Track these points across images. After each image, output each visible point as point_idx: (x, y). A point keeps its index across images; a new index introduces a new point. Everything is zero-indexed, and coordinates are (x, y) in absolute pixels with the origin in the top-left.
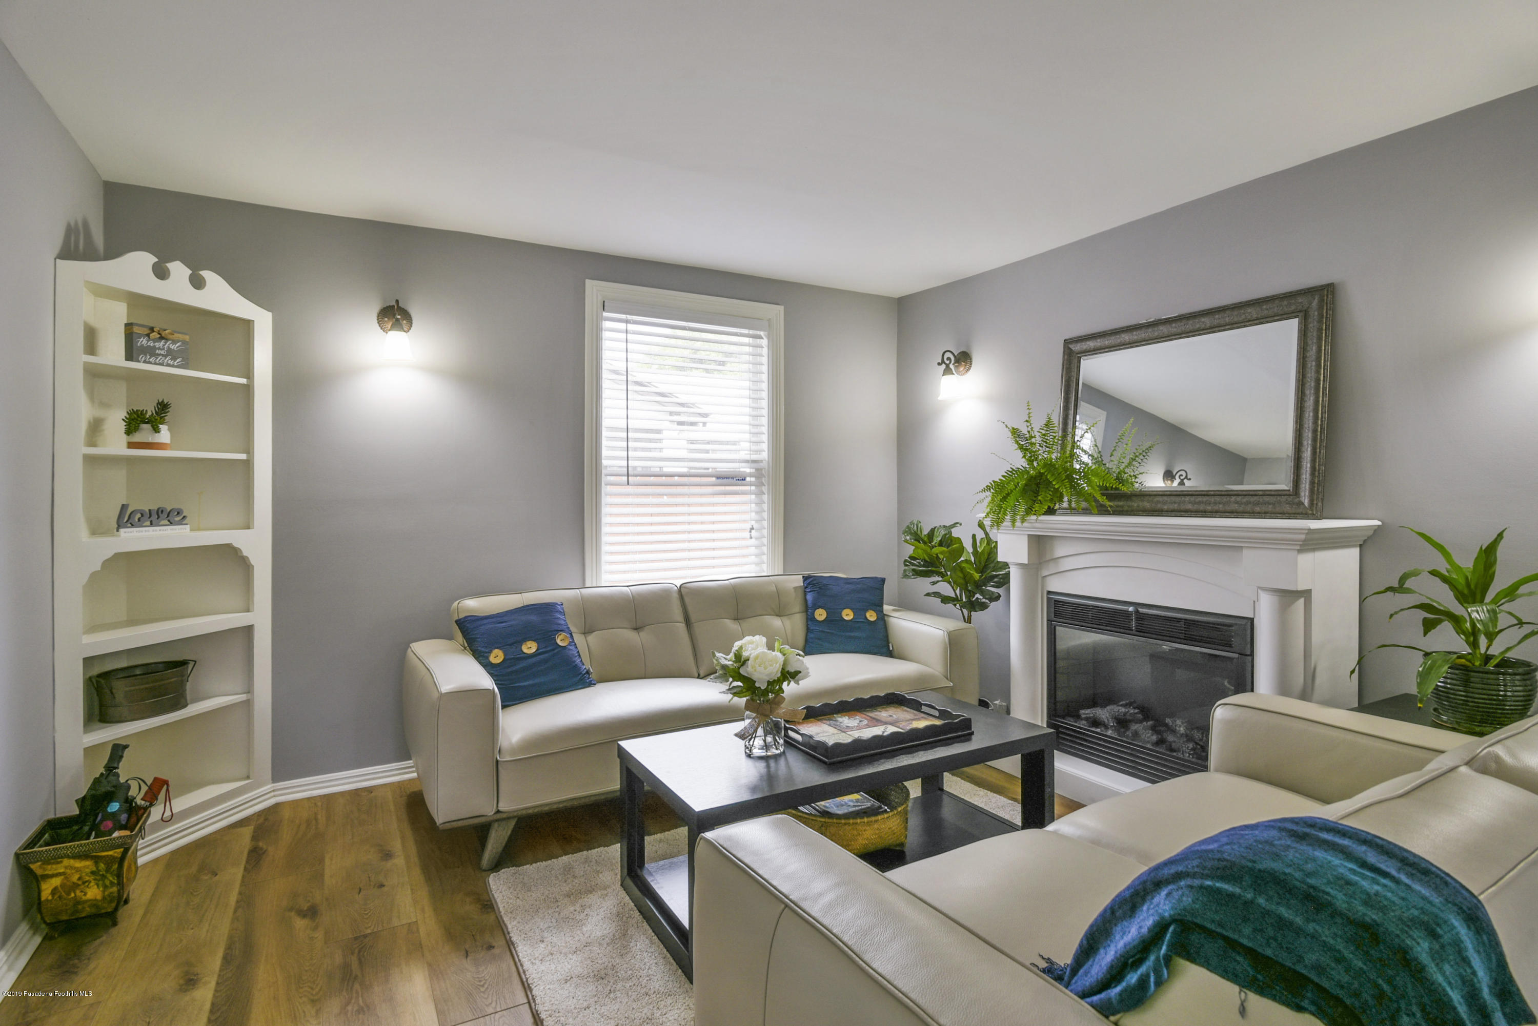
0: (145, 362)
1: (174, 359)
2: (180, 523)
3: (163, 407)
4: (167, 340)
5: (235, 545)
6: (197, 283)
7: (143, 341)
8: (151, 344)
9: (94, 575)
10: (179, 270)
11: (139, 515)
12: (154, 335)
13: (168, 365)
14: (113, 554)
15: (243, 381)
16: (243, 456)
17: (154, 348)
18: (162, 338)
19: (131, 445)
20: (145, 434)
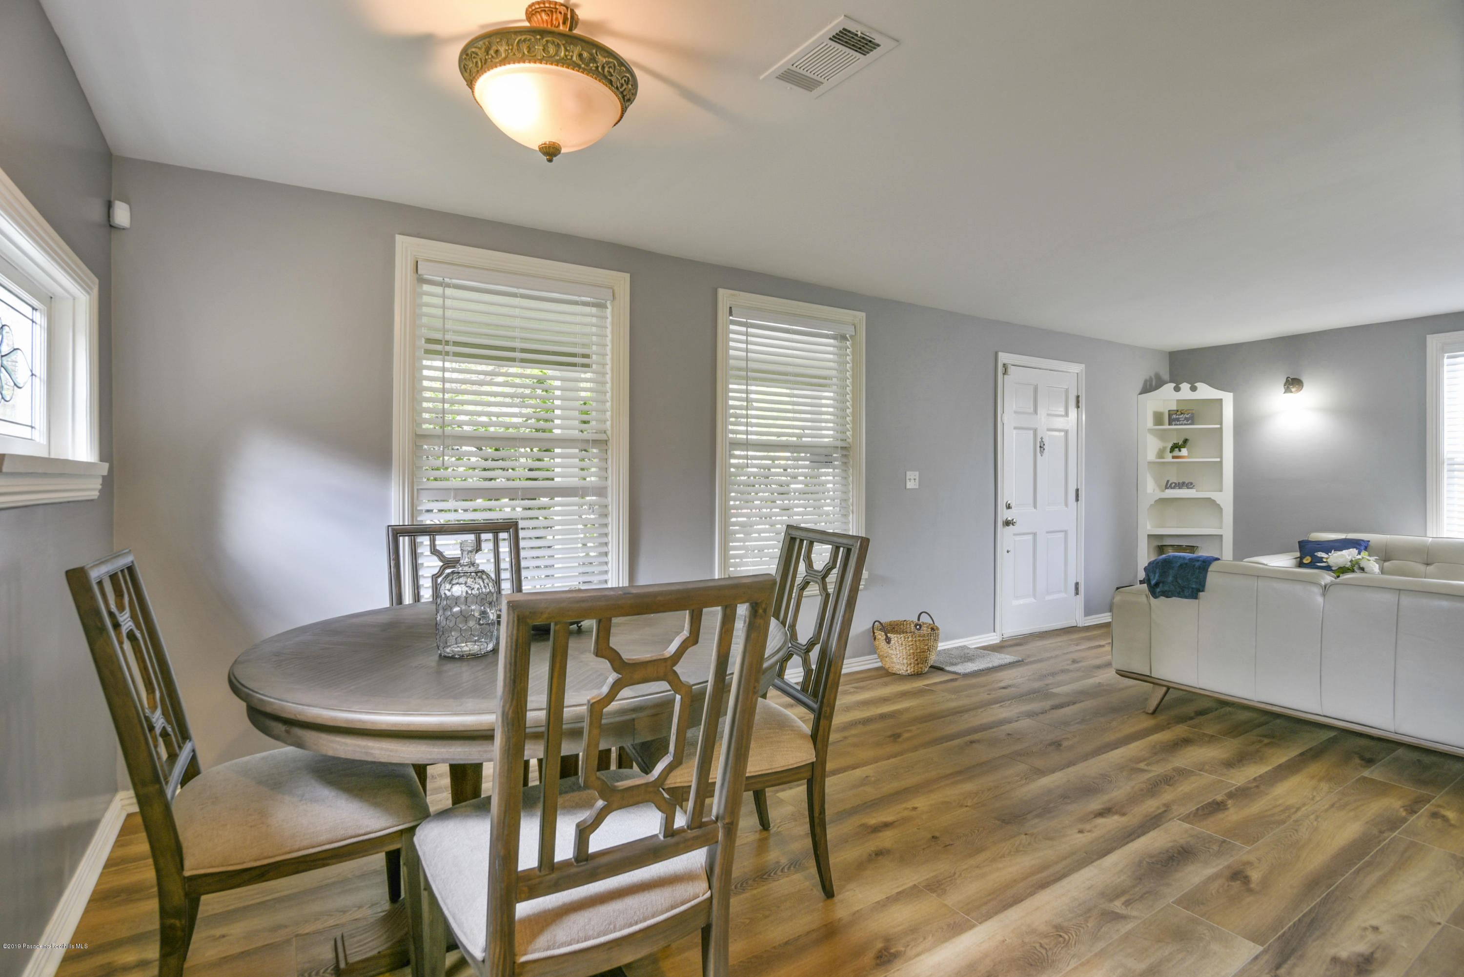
0: (1175, 425)
1: (1187, 421)
2: (1191, 488)
3: (1186, 441)
4: (1184, 414)
5: (1213, 498)
6: (1194, 389)
7: (1174, 416)
8: (1178, 417)
9: (1151, 505)
10: (1185, 386)
11: (1174, 484)
12: (1179, 413)
13: (1185, 424)
14: (1158, 498)
15: (1218, 426)
16: (1218, 460)
17: (1179, 418)
18: (1182, 414)
19: (1174, 457)
20: (1176, 453)
